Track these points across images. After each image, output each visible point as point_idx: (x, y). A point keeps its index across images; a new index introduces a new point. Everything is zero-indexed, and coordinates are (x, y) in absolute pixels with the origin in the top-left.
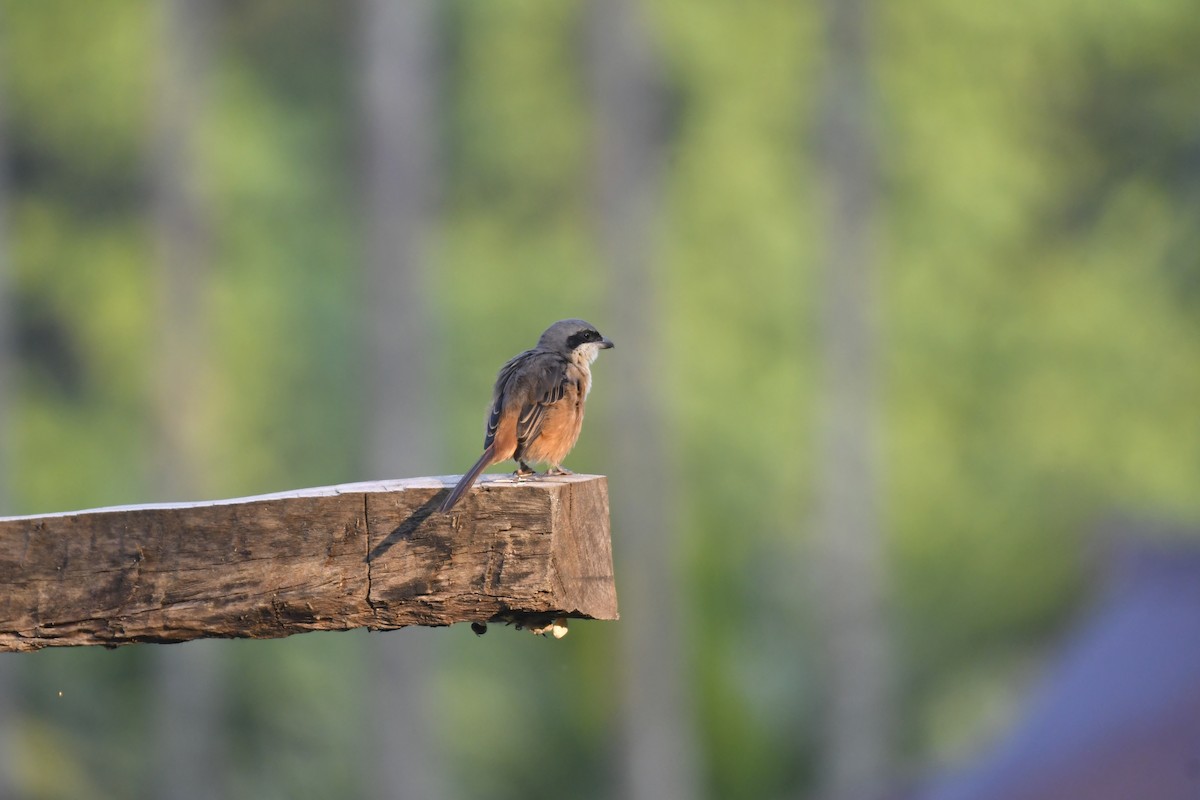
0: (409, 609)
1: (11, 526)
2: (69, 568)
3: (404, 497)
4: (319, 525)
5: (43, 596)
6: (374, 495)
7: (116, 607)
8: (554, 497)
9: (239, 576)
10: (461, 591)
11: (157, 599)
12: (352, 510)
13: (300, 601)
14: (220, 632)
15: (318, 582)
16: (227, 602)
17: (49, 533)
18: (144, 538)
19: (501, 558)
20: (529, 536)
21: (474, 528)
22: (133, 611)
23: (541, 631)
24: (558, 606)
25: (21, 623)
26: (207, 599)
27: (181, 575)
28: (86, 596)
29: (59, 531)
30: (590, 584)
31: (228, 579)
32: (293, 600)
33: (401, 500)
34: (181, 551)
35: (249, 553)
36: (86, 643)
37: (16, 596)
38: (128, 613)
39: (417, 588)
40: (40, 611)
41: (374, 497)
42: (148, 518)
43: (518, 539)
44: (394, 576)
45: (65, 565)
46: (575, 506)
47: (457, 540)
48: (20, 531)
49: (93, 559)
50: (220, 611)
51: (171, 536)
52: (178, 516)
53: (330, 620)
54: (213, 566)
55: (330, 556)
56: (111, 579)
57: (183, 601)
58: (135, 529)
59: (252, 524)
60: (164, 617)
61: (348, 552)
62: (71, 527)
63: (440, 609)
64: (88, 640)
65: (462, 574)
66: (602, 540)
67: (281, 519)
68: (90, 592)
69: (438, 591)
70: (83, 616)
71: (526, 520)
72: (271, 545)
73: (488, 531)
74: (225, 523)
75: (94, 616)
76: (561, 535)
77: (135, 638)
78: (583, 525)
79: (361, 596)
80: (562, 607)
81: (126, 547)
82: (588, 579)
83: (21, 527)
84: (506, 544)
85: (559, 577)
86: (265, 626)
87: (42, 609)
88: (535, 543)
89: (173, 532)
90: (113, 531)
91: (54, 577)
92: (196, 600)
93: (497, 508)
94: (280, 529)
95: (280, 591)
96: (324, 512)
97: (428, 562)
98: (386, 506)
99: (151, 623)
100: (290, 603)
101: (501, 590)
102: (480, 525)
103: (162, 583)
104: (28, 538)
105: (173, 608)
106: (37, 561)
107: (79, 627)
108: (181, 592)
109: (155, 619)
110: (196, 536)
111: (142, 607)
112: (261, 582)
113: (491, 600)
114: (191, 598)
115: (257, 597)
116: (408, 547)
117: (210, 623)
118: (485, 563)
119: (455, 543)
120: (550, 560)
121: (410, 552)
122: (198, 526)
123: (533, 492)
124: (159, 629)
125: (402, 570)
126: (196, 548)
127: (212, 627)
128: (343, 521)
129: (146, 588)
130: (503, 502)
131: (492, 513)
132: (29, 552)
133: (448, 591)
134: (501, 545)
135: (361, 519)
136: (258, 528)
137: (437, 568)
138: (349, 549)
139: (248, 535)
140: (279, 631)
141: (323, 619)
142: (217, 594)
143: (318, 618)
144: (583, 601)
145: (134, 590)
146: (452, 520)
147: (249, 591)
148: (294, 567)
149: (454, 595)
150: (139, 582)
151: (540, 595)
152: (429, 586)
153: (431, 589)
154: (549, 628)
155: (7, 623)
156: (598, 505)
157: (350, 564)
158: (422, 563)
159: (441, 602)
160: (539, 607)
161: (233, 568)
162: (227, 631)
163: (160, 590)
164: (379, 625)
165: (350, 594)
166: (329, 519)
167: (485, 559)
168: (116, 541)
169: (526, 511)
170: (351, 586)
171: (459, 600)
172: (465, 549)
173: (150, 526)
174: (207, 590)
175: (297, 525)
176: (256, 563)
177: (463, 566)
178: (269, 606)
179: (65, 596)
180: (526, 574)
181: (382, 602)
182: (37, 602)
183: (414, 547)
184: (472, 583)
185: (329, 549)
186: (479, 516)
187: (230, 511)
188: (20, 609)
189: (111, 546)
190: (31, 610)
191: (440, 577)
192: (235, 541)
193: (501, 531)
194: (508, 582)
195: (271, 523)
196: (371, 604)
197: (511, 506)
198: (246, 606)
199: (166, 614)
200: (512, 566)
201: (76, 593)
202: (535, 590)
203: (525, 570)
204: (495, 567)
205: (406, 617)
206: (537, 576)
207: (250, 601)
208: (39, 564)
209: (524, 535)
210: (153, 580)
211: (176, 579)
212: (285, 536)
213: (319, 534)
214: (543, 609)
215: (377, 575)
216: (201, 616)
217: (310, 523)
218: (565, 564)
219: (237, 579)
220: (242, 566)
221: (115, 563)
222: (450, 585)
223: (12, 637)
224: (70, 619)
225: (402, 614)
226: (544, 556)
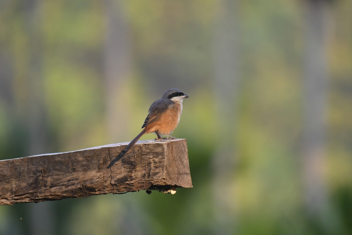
0: (124, 186)
1: (4, 163)
2: (21, 176)
3: (120, 148)
4: (95, 159)
5: (14, 186)
6: (111, 148)
7: (36, 189)
8: (165, 147)
9: (72, 177)
10: (139, 179)
11: (48, 186)
12: (105, 153)
13: (90, 185)
14: (67, 196)
15: (95, 178)
16: (69, 186)
17: (15, 164)
18: (43, 165)
19: (150, 168)
20: (158, 160)
21: (142, 158)
22: (41, 190)
23: (167, 192)
24: (168, 183)
25: (8, 195)
26: (63, 185)
27: (55, 177)
28: (27, 185)
29: (18, 164)
30: (181, 176)
31: (69, 178)
32: (89, 185)
33: (119, 149)
34: (54, 169)
35: (75, 169)
36: (28, 201)
37: (6, 186)
38: (39, 190)
39: (125, 179)
40: (13, 191)
41: (111, 149)
42: (44, 158)
43: (155, 161)
44: (118, 175)
45: (20, 175)
46: (174, 149)
47: (137, 162)
48: (6, 164)
49: (28, 173)
50: (67, 189)
51: (51, 164)
52: (53, 157)
53: (100, 191)
54: (64, 174)
55: (99, 169)
56: (34, 179)
57: (56, 186)
58: (40, 162)
59: (75, 159)
60: (50, 192)
61: (104, 167)
62: (21, 162)
63: (133, 186)
64: (28, 200)
65: (139, 174)
66: (185, 161)
67: (84, 157)
68: (28, 184)
69: (132, 180)
70: (26, 192)
71: (157, 154)
72: (81, 166)
73: (146, 159)
74: (67, 159)
75: (29, 192)
76: (168, 159)
77: (42, 199)
78: (177, 156)
79: (108, 182)
80: (170, 184)
81: (38, 168)
82: (180, 174)
83: (7, 163)
84: (151, 163)
85: (168, 174)
86: (81, 194)
87: (14, 190)
88: (160, 162)
89: (52, 163)
90: (34, 163)
91: (17, 179)
92: (60, 185)
93: (148, 151)
94: (84, 160)
95: (85, 181)
96: (96, 154)
97: (128, 170)
98: (115, 152)
99: (47, 194)
100: (88, 185)
101: (150, 179)
102: (143, 157)
103: (49, 180)
104: (9, 166)
105: (53, 188)
106: (12, 174)
107: (25, 196)
108: (55, 183)
109: (48, 192)
110: (59, 164)
111: (43, 188)
112: (79, 178)
113: (148, 182)
114: (58, 185)
115: (78, 183)
116: (122, 165)
117: (64, 193)
118: (145, 170)
119: (136, 163)
120: (165, 168)
121: (123, 167)
122: (59, 160)
123: (159, 145)
124: (49, 195)
125: (120, 173)
126: (59, 168)
127: (65, 194)
128: (102, 157)
129: (44, 182)
130: (150, 149)
131: (147, 152)
132: (9, 171)
133: (135, 179)
134: (150, 163)
135: (108, 156)
136: (77, 160)
137: (131, 172)
138: (105, 166)
139: (74, 163)
140: (86, 195)
141: (98, 191)
142: (66, 183)
143: (97, 190)
144: (178, 182)
145: (41, 183)
146: (135, 155)
147: (76, 182)
148: (88, 173)
149: (137, 181)
150: (42, 180)
151: (162, 180)
152: (129, 178)
153: (130, 179)
154: (169, 191)
155: (4, 195)
156: (183, 149)
157: (105, 171)
158: (126, 170)
159: (133, 183)
160: (162, 184)
161: (70, 174)
162: (70, 195)
163: (49, 182)
164: (115, 192)
165: (105, 182)
166: (98, 157)
167: (145, 168)
168: (35, 166)
169: (157, 151)
170: (106, 179)
171: (138, 183)
172: (139, 165)
173: (45, 161)
174: (63, 182)
175: (89, 159)
176: (77, 172)
177: (139, 171)
178: (81, 187)
179: (20, 185)
180: (158, 173)
181: (115, 184)
182: (12, 188)
183: (124, 165)
184: (142, 176)
185: (98, 167)
186: (143, 154)
187: (68, 155)
188: (7, 190)
189: (33, 168)
190: (11, 191)
191: (132, 175)
192: (70, 165)
193: (150, 158)
194: (152, 176)
195: (81, 159)
196: (112, 185)
197: (152, 150)
198: (75, 187)
199: (51, 190)
200: (154, 170)
201: (24, 184)
202: (161, 178)
203: (157, 171)
204: (149, 171)
205: (123, 189)
206: (161, 173)
207: (76, 185)
208: (12, 175)
209: (157, 160)
210: (47, 179)
211: (53, 179)
212: (85, 163)
213: (95, 162)
214: (164, 184)
215: (113, 175)
216: (61, 191)
217: (92, 158)
218: (170, 169)
219: (72, 178)
220: (73, 173)
221: (35, 174)
222: (135, 178)
223: (6, 200)
224: (22, 193)
225: (122, 188)
226: (163, 167)
